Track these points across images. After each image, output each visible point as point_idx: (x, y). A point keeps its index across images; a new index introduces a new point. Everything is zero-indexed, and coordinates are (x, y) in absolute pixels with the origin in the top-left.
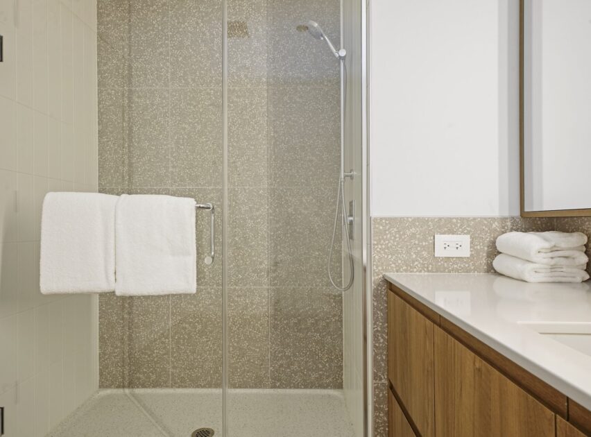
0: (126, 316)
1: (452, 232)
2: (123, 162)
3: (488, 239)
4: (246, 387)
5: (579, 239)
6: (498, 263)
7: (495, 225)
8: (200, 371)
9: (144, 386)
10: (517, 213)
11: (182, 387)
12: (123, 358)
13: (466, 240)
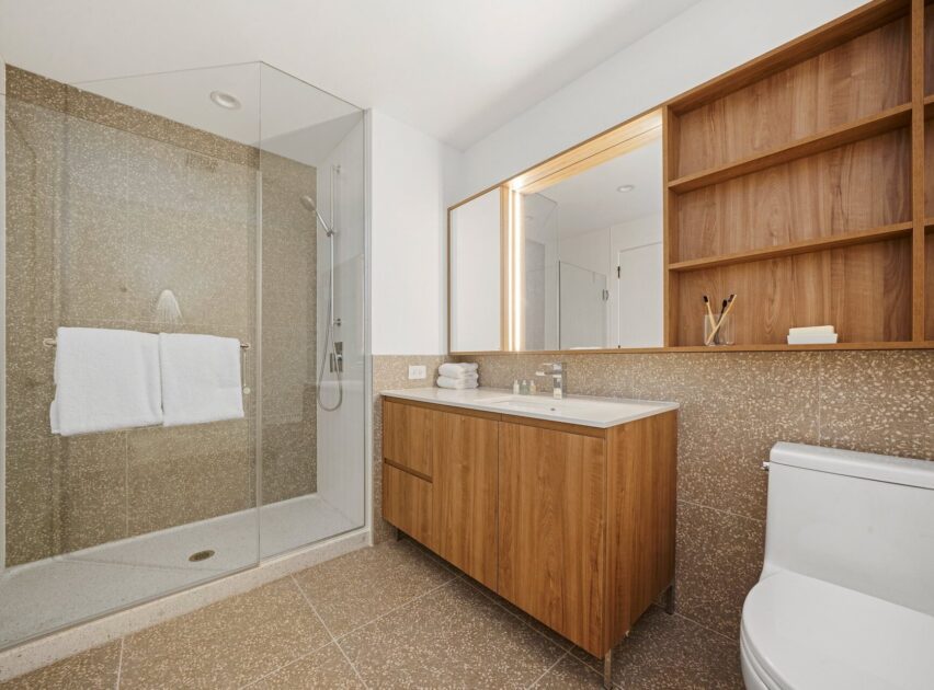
0: (56, 471)
1: (417, 364)
2: (52, 287)
3: (434, 367)
4: (224, 514)
5: (474, 367)
6: (439, 381)
7: (438, 360)
8: (169, 510)
9: (86, 546)
10: (446, 353)
11: (144, 533)
12: (52, 521)
13: (423, 368)
